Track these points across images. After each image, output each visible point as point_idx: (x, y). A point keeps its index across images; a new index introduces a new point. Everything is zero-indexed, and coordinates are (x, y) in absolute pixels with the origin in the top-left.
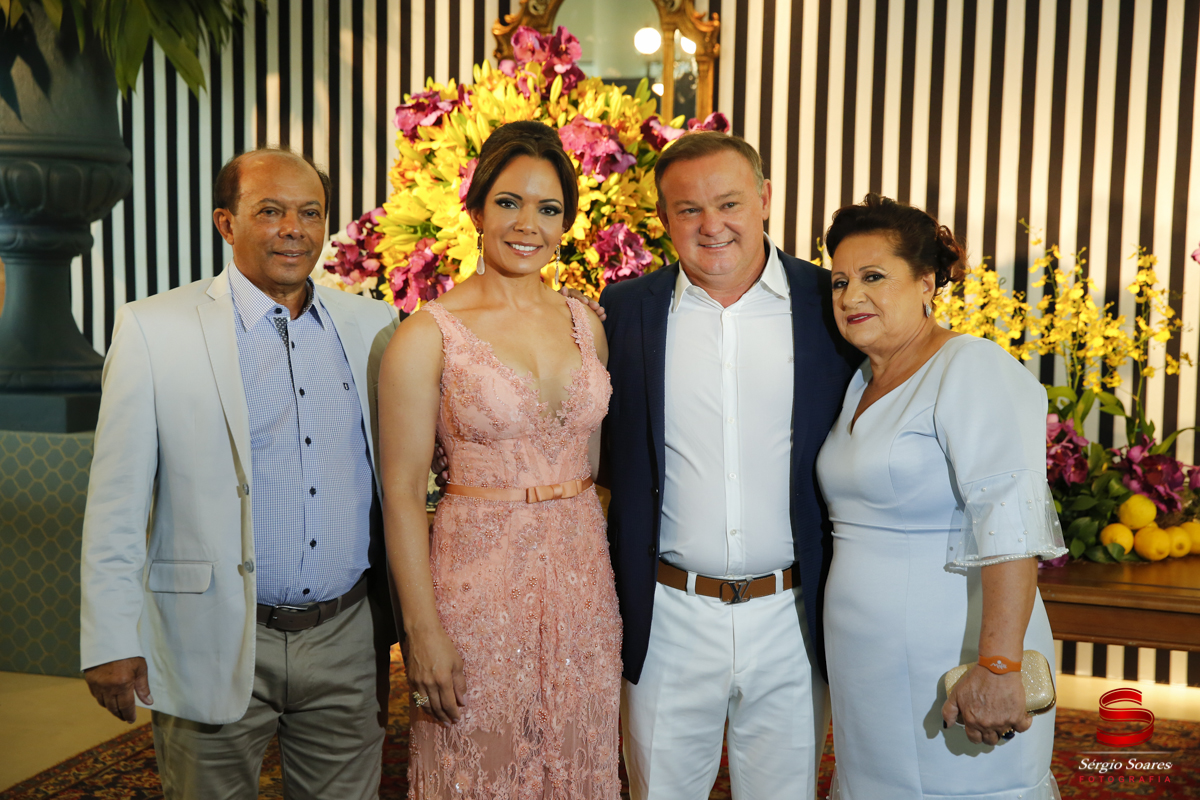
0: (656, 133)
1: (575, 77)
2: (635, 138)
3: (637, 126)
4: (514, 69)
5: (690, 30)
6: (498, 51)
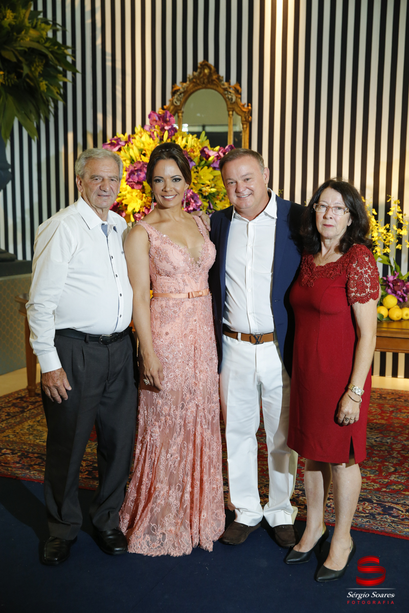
0: (207, 153)
1: (173, 131)
2: (197, 156)
3: (198, 151)
4: (150, 128)
5: (239, 111)
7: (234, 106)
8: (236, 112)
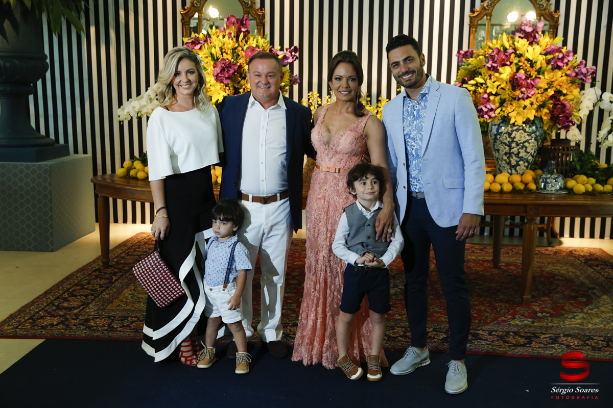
1: (247, 33)
4: (224, 29)
5: (254, 14)
6: (183, 19)
7: (249, 10)
8: (251, 15)
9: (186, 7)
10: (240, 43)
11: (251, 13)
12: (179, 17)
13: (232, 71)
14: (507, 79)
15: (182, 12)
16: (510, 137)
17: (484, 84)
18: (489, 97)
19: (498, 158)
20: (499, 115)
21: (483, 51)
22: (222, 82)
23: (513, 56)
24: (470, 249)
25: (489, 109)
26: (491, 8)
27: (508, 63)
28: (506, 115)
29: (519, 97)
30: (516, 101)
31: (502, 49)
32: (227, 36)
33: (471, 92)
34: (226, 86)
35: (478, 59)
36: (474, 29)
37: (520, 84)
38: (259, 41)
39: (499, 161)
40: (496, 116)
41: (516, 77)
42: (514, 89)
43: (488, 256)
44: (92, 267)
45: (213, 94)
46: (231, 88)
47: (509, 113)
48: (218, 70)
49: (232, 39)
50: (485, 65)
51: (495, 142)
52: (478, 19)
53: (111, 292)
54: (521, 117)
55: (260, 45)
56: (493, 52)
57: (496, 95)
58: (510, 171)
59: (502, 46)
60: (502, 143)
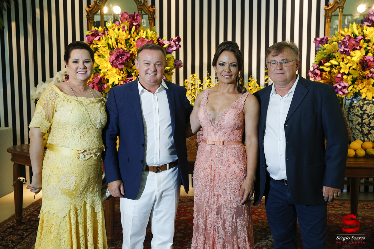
0: (161, 42)
1: (138, 27)
4: (119, 24)
5: (146, 10)
6: (88, 16)
7: (142, 7)
8: (144, 11)
9: (90, 6)
10: (133, 35)
11: (144, 10)
12: (85, 14)
13: (125, 58)
14: (358, 61)
15: (87, 10)
16: (361, 110)
17: (338, 65)
18: (342, 76)
19: (351, 128)
20: (352, 92)
21: (336, 38)
22: (117, 67)
23: (362, 41)
24: (331, 204)
25: (342, 86)
26: (343, 2)
27: (358, 48)
28: (357, 91)
29: (368, 76)
30: (366, 80)
31: (352, 36)
32: (121, 30)
33: (327, 73)
34: (120, 71)
35: (332, 44)
36: (328, 20)
37: (369, 65)
38: (148, 33)
39: (353, 130)
40: (349, 93)
41: (365, 59)
42: (364, 69)
43: (347, 211)
44: (7, 224)
45: (110, 77)
46: (125, 72)
47: (360, 89)
48: (113, 57)
49: (126, 32)
50: (338, 50)
51: (349, 114)
52: (332, 11)
53: (21, 247)
54: (371, 92)
55: (149, 37)
56: (345, 38)
57: (349, 74)
58: (362, 138)
59: (353, 33)
60: (355, 115)
